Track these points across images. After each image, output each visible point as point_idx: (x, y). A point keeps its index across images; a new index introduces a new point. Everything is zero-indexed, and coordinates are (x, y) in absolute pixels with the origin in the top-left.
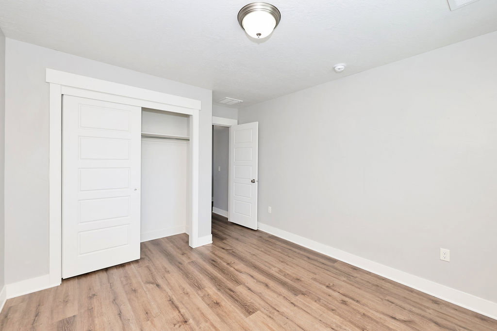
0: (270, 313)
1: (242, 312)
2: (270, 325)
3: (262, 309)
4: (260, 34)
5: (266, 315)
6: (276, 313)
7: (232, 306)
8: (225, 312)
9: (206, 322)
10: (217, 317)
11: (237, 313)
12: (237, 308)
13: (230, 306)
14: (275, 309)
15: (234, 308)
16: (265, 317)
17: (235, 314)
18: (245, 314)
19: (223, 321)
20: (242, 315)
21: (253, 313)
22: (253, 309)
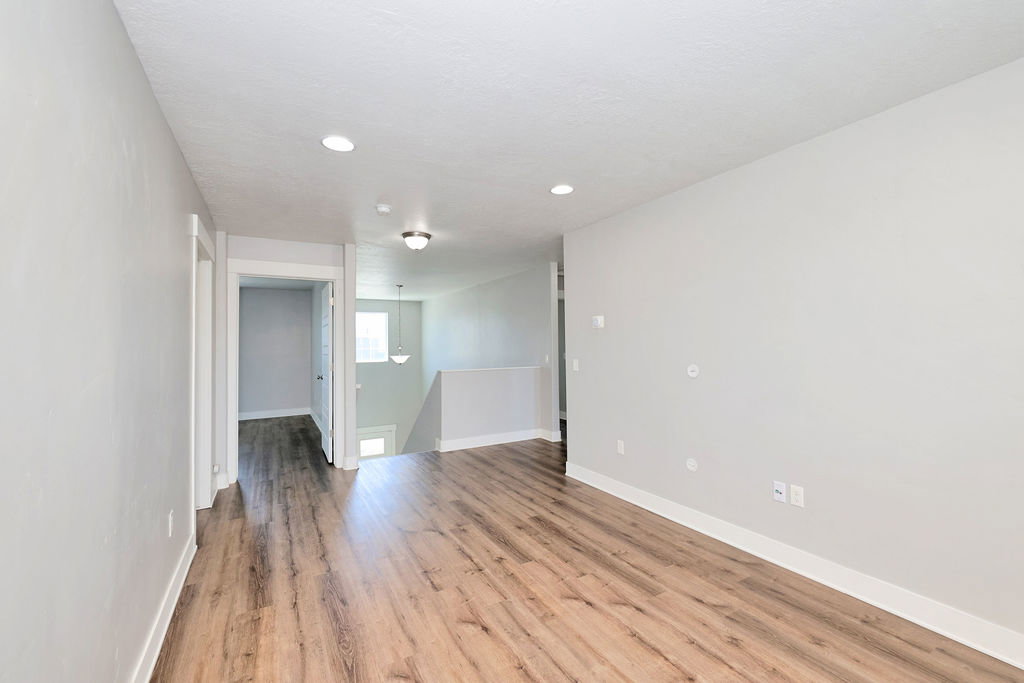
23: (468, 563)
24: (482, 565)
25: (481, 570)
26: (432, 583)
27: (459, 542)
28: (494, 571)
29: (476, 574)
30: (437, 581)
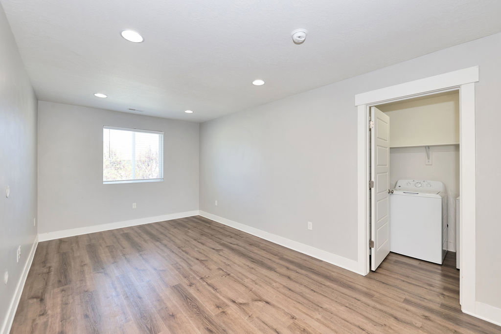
23: (209, 282)
24: (201, 281)
25: (201, 278)
26: (223, 271)
27: (218, 295)
28: (194, 278)
29: (204, 276)
30: (221, 272)
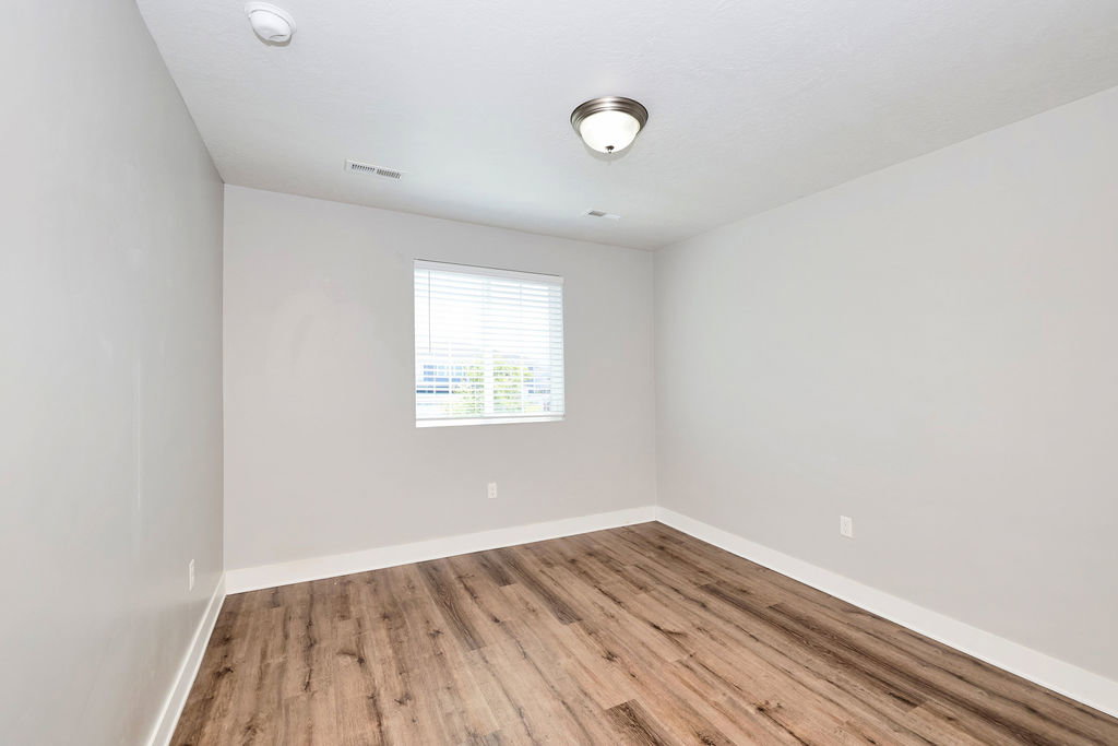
0: (581, 702)
1: (643, 711)
2: (591, 681)
3: (596, 711)
4: (611, 148)
5: (591, 699)
6: (569, 700)
7: (666, 729)
8: (682, 718)
9: (716, 704)
10: (700, 712)
11: (654, 711)
12: (654, 723)
13: (671, 730)
14: (568, 708)
15: (662, 725)
16: (595, 696)
17: (660, 710)
18: (638, 706)
19: (684, 702)
20: (642, 704)
21: (618, 707)
22: (617, 715)
